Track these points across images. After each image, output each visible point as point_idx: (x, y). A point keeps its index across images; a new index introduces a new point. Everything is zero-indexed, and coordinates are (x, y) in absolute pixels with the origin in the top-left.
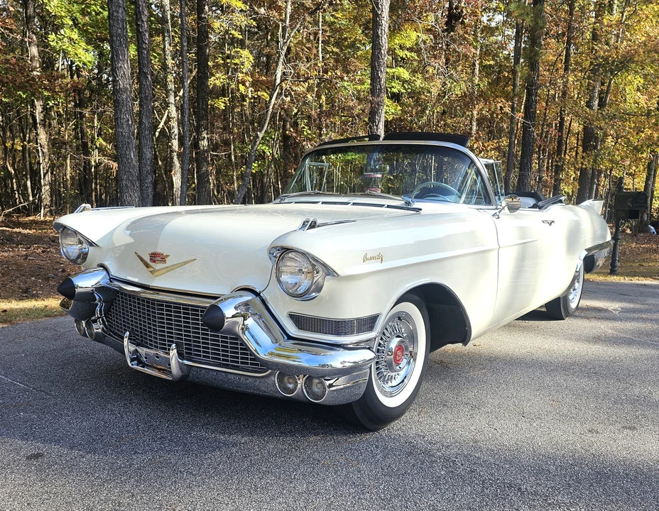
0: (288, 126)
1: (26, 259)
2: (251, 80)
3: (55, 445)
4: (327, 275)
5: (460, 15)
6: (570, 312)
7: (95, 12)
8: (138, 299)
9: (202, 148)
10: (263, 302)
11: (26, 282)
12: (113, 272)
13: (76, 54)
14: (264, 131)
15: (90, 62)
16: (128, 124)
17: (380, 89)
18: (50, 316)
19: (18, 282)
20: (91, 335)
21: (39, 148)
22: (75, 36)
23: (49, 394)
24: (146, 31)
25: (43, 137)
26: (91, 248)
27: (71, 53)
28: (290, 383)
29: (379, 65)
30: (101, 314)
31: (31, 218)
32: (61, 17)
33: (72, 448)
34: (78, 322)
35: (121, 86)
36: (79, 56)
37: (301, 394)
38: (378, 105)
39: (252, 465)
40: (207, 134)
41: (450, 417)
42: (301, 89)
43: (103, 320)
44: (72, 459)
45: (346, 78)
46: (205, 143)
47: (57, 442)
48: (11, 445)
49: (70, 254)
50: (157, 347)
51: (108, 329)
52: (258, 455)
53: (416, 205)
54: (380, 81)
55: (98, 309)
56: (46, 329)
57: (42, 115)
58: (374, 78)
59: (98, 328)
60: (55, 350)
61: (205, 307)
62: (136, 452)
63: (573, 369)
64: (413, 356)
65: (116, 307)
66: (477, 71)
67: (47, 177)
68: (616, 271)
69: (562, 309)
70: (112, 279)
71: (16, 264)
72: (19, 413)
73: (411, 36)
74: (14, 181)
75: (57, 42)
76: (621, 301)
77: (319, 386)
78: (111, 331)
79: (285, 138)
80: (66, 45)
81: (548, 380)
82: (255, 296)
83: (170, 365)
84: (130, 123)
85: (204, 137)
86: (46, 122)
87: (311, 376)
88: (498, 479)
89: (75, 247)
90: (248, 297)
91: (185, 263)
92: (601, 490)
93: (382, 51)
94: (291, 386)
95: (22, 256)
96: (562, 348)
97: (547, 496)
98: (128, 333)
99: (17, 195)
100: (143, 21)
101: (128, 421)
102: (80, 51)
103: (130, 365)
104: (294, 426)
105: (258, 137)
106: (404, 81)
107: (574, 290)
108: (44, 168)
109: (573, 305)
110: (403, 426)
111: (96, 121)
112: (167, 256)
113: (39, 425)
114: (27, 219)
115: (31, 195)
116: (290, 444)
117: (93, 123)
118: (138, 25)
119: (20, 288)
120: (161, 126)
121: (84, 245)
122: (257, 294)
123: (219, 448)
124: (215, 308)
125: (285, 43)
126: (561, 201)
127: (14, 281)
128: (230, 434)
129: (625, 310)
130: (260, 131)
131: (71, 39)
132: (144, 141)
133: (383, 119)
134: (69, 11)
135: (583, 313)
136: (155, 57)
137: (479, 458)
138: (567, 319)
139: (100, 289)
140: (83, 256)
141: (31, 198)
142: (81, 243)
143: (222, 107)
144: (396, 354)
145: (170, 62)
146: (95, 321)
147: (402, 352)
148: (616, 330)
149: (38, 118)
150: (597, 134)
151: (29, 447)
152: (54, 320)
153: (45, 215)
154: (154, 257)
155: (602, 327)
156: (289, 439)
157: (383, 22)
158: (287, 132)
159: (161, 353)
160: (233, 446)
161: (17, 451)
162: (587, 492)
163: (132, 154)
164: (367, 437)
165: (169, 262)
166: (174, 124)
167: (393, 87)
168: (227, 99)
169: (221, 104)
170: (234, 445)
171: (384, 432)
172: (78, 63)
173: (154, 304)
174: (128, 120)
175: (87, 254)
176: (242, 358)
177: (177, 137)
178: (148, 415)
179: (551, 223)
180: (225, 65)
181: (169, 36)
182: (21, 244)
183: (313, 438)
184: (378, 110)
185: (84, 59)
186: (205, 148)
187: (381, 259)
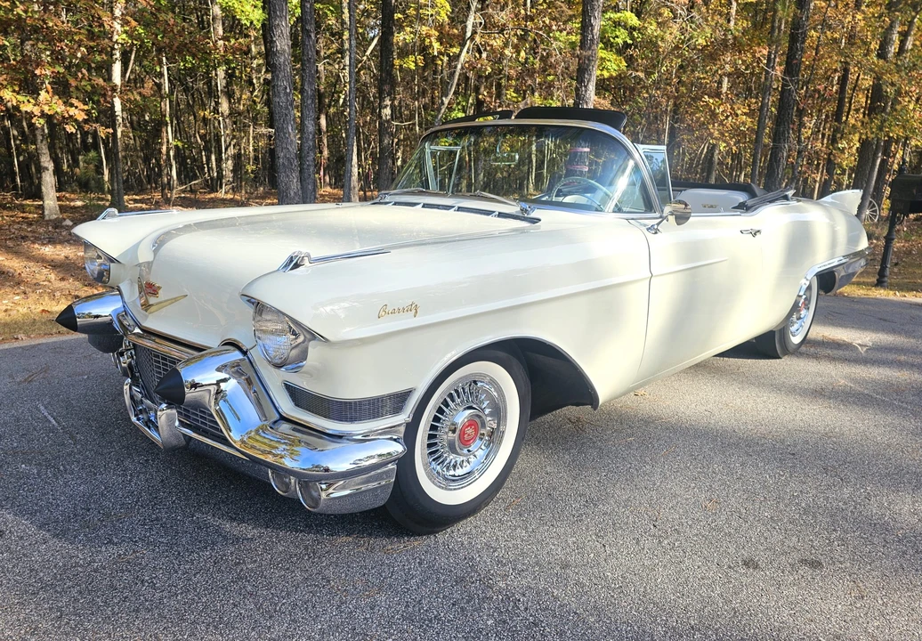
0: (482, 89)
2: (437, 34)
4: (311, 339)
6: (790, 349)
9: (384, 118)
10: (251, 363)
14: (450, 96)
15: (258, 21)
16: (286, 93)
17: (592, 40)
21: (221, 119)
23: (73, 438)
25: (224, 107)
29: (593, 9)
33: (41, 527)
35: (279, 46)
36: (246, 14)
38: (589, 60)
40: (391, 100)
41: (548, 517)
42: (497, 43)
43: (131, 353)
44: (30, 545)
45: (554, 28)
46: (387, 112)
47: (33, 515)
53: (535, 214)
54: (592, 30)
57: (225, 81)
58: (586, 27)
59: (125, 362)
63: (762, 445)
66: (733, 12)
67: (229, 149)
68: (884, 282)
69: (777, 345)
70: (125, 308)
74: (203, 153)
76: (876, 330)
79: (478, 104)
81: (717, 464)
82: (242, 355)
84: (288, 91)
85: (387, 105)
86: (227, 89)
91: (176, 299)
94: (287, 481)
96: (760, 408)
99: (206, 169)
102: (248, 8)
103: (134, 419)
105: (443, 104)
106: (632, 30)
107: (799, 318)
108: (225, 141)
109: (797, 340)
112: (159, 288)
115: (215, 169)
116: (306, 548)
121: (106, 263)
122: (245, 353)
126: (786, 198)
129: (877, 348)
130: (446, 96)
132: (306, 112)
133: (594, 79)
135: (812, 347)
136: (332, 12)
138: (786, 357)
140: (106, 274)
141: (215, 173)
142: (100, 258)
143: (412, 66)
144: (463, 433)
145: (347, 16)
146: (122, 354)
147: (476, 430)
148: (852, 380)
149: (219, 85)
150: (886, 92)
153: (226, 193)
154: (150, 288)
155: (833, 374)
156: (310, 539)
158: (480, 97)
163: (290, 128)
164: (416, 543)
167: (617, 37)
168: (418, 58)
171: (442, 537)
172: (246, 22)
174: (286, 88)
175: (109, 271)
179: (755, 233)
183: (343, 539)
184: (588, 66)
185: (251, 17)
186: (388, 117)
187: (414, 311)
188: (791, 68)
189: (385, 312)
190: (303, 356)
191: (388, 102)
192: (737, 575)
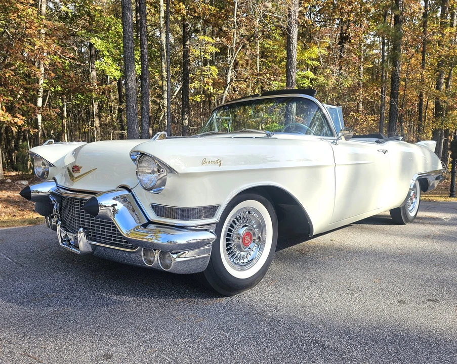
2: (212, 82)
4: (169, 173)
5: (348, 37)
6: (409, 219)
9: (185, 125)
10: (133, 195)
12: (59, 183)
13: (110, 72)
15: (118, 76)
16: (133, 109)
17: (293, 83)
20: (51, 227)
21: (95, 129)
22: (110, 61)
23: (22, 266)
24: (146, 54)
25: (97, 122)
26: (50, 168)
27: (107, 71)
28: (151, 257)
29: (291, 68)
30: (57, 212)
32: (103, 51)
33: (8, 301)
35: (130, 86)
36: (112, 73)
37: (157, 265)
41: (291, 288)
42: (243, 86)
45: (272, 78)
46: (187, 122)
49: (39, 172)
52: (132, 310)
53: (274, 136)
54: (292, 78)
55: (55, 208)
57: (97, 110)
58: (289, 76)
59: (54, 222)
63: (401, 257)
64: (261, 241)
66: (362, 71)
68: (454, 194)
69: (402, 217)
70: (58, 187)
75: (100, 66)
80: (105, 67)
81: (378, 265)
82: (128, 192)
84: (135, 108)
85: (186, 119)
86: (99, 114)
87: (163, 251)
88: (308, 336)
89: (40, 167)
91: (91, 171)
92: (393, 349)
93: (293, 59)
94: (151, 259)
96: (397, 243)
97: (344, 352)
100: (144, 48)
102: (113, 70)
103: (61, 244)
106: (312, 80)
107: (412, 203)
109: (412, 214)
110: (252, 293)
112: (81, 167)
118: (142, 50)
121: (47, 167)
122: (130, 191)
125: (233, 58)
126: (399, 140)
128: (122, 295)
129: (454, 219)
131: (107, 63)
134: (107, 47)
135: (420, 221)
136: (157, 72)
137: (300, 319)
138: (407, 224)
140: (46, 173)
142: (44, 164)
143: (199, 100)
144: (244, 239)
145: (165, 74)
146: (54, 217)
147: (251, 237)
149: (94, 112)
150: (442, 105)
154: (75, 168)
155: (433, 229)
156: (162, 300)
157: (294, 41)
160: (119, 304)
162: (380, 350)
164: (221, 300)
165: (82, 171)
167: (304, 83)
168: (202, 96)
169: (198, 98)
172: (111, 77)
173: (74, 202)
174: (133, 107)
179: (385, 152)
181: (165, 59)
183: (179, 300)
185: (114, 74)
186: (187, 124)
187: (219, 164)
188: (394, 94)
189: (204, 162)
190: (164, 183)
191: (187, 117)
192: (395, 307)
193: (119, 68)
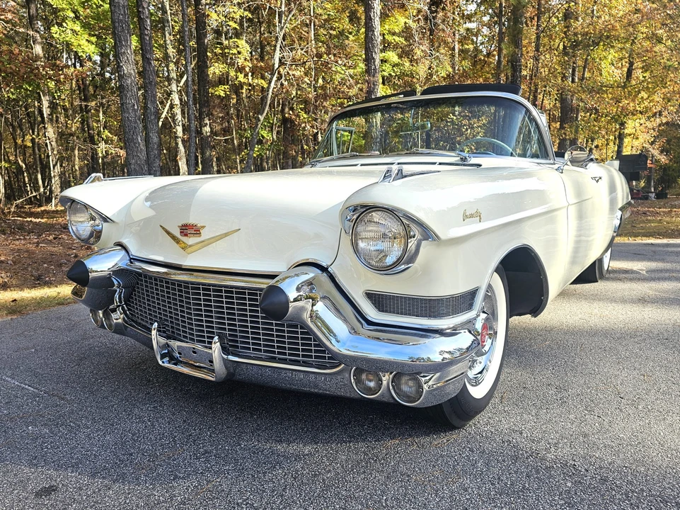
0: (288, 109)
1: (37, 246)
2: (251, 65)
3: (72, 472)
4: (426, 239)
6: (603, 274)
7: (96, 5)
8: (167, 282)
9: (205, 134)
10: (332, 278)
11: (38, 270)
12: (135, 252)
13: (79, 45)
14: (265, 114)
15: (93, 53)
16: (134, 109)
17: (375, 69)
18: (63, 304)
19: (30, 269)
20: (110, 326)
21: (48, 141)
22: (77, 27)
23: (63, 399)
24: (147, 17)
25: (51, 132)
26: (105, 225)
27: (75, 44)
28: (370, 381)
29: (373, 46)
30: (120, 302)
31: (43, 208)
32: (63, 10)
33: (93, 475)
34: (94, 312)
35: (125, 72)
36: (82, 47)
37: (388, 395)
38: (374, 84)
39: (327, 488)
40: (209, 120)
41: (538, 403)
42: (299, 73)
43: (123, 309)
44: (94, 493)
46: (207, 129)
47: (75, 467)
48: (15, 475)
49: (81, 232)
50: (193, 340)
51: (130, 319)
52: (329, 471)
54: (374, 62)
55: (117, 296)
56: (59, 318)
57: (49, 110)
58: (369, 60)
59: (117, 317)
60: (69, 342)
61: (261, 290)
62: (176, 477)
65: (139, 292)
66: (457, 54)
67: (56, 168)
69: (597, 272)
70: (132, 260)
71: (27, 251)
72: (27, 427)
73: (399, 21)
74: (25, 174)
75: (60, 34)
77: (411, 383)
78: (133, 321)
79: (285, 121)
80: (69, 37)
82: (320, 272)
83: (211, 362)
84: (136, 107)
85: (207, 124)
86: (53, 117)
87: (401, 372)
89: (86, 224)
90: (311, 273)
91: (226, 235)
93: (375, 33)
94: (372, 384)
95: (34, 243)
98: (156, 324)
100: (143, 8)
101: (161, 431)
102: (83, 42)
103: (160, 363)
104: (363, 426)
105: (260, 120)
106: (394, 65)
108: (53, 161)
109: (606, 267)
110: (490, 418)
111: (101, 115)
112: (204, 227)
113: (51, 442)
114: (39, 210)
115: (42, 186)
116: (365, 454)
117: (99, 117)
118: (139, 12)
119: (32, 276)
120: (163, 116)
121: (98, 222)
122: (324, 269)
123: (280, 463)
124: (275, 290)
125: (282, 28)
127: (25, 268)
128: (289, 442)
129: (652, 270)
130: (262, 114)
131: (74, 31)
132: (150, 126)
134: (70, 4)
138: (600, 281)
139: (119, 272)
140: (97, 235)
141: (42, 190)
142: (93, 218)
143: (222, 94)
144: (482, 334)
145: (171, 51)
146: (114, 310)
147: (487, 331)
149: (45, 113)
151: (38, 477)
152: (67, 308)
153: (56, 206)
154: (187, 229)
155: (640, 288)
156: (362, 446)
157: (375, 5)
158: (287, 115)
159: (199, 347)
160: (296, 460)
161: (23, 484)
163: (139, 139)
164: (454, 436)
165: (205, 234)
166: (178, 111)
167: (384, 70)
168: (226, 87)
169: (221, 91)
170: (298, 458)
172: (83, 54)
173: (188, 288)
174: (134, 105)
175: (100, 232)
176: (303, 350)
177: (180, 124)
178: (185, 421)
180: (224, 55)
181: (169, 26)
182: (33, 232)
183: (391, 443)
184: (374, 89)
185: (86, 49)
186: (208, 134)
187: (479, 218)
189: (466, 216)
190: (413, 258)
191: (207, 121)
193: (94, 39)
